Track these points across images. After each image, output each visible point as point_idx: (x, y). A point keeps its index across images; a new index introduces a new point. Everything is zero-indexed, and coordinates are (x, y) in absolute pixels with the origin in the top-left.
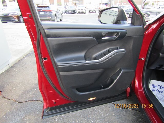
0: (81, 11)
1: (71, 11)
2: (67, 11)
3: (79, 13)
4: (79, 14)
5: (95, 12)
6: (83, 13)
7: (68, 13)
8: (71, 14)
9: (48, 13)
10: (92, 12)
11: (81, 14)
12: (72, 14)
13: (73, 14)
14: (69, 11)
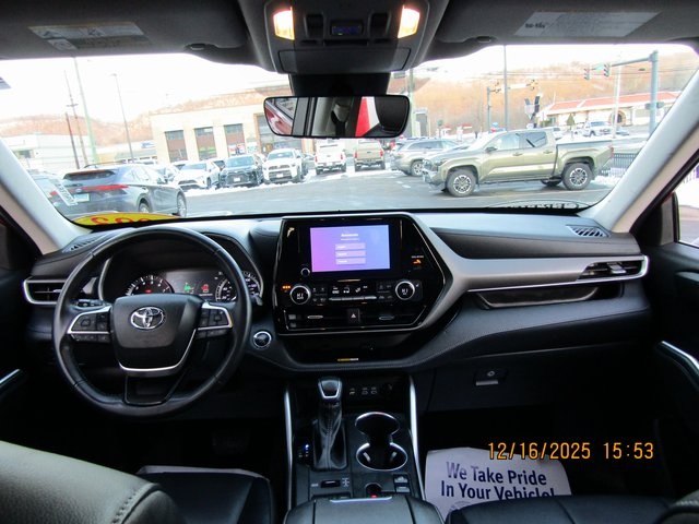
0: (280, 172)
1: (240, 174)
2: (224, 176)
3: (273, 180)
4: (273, 185)
5: (344, 171)
6: (291, 177)
7: (230, 183)
8: (242, 186)
9: (108, 195)
10: (332, 171)
11: (281, 183)
12: (245, 188)
13: (249, 186)
14: (232, 175)
